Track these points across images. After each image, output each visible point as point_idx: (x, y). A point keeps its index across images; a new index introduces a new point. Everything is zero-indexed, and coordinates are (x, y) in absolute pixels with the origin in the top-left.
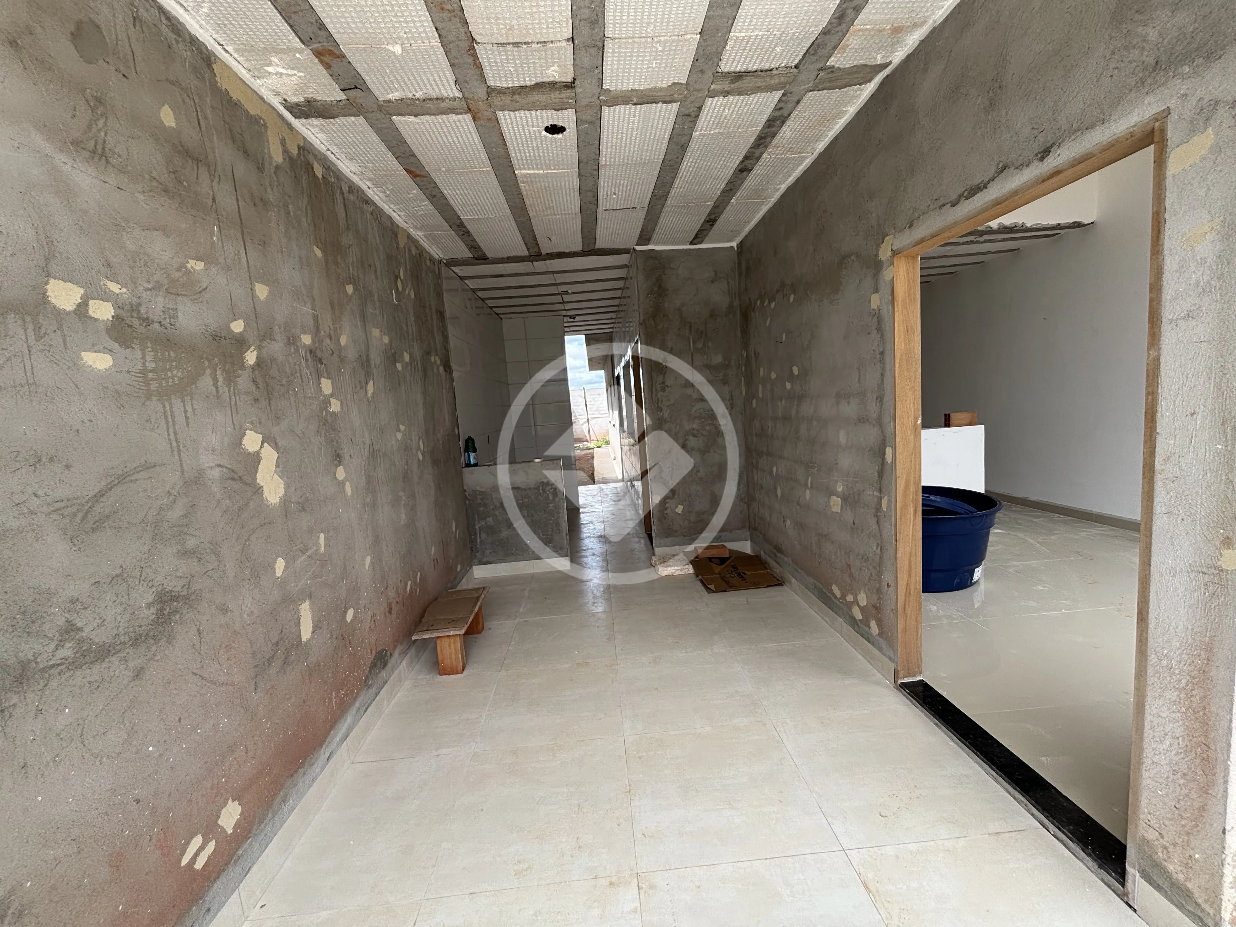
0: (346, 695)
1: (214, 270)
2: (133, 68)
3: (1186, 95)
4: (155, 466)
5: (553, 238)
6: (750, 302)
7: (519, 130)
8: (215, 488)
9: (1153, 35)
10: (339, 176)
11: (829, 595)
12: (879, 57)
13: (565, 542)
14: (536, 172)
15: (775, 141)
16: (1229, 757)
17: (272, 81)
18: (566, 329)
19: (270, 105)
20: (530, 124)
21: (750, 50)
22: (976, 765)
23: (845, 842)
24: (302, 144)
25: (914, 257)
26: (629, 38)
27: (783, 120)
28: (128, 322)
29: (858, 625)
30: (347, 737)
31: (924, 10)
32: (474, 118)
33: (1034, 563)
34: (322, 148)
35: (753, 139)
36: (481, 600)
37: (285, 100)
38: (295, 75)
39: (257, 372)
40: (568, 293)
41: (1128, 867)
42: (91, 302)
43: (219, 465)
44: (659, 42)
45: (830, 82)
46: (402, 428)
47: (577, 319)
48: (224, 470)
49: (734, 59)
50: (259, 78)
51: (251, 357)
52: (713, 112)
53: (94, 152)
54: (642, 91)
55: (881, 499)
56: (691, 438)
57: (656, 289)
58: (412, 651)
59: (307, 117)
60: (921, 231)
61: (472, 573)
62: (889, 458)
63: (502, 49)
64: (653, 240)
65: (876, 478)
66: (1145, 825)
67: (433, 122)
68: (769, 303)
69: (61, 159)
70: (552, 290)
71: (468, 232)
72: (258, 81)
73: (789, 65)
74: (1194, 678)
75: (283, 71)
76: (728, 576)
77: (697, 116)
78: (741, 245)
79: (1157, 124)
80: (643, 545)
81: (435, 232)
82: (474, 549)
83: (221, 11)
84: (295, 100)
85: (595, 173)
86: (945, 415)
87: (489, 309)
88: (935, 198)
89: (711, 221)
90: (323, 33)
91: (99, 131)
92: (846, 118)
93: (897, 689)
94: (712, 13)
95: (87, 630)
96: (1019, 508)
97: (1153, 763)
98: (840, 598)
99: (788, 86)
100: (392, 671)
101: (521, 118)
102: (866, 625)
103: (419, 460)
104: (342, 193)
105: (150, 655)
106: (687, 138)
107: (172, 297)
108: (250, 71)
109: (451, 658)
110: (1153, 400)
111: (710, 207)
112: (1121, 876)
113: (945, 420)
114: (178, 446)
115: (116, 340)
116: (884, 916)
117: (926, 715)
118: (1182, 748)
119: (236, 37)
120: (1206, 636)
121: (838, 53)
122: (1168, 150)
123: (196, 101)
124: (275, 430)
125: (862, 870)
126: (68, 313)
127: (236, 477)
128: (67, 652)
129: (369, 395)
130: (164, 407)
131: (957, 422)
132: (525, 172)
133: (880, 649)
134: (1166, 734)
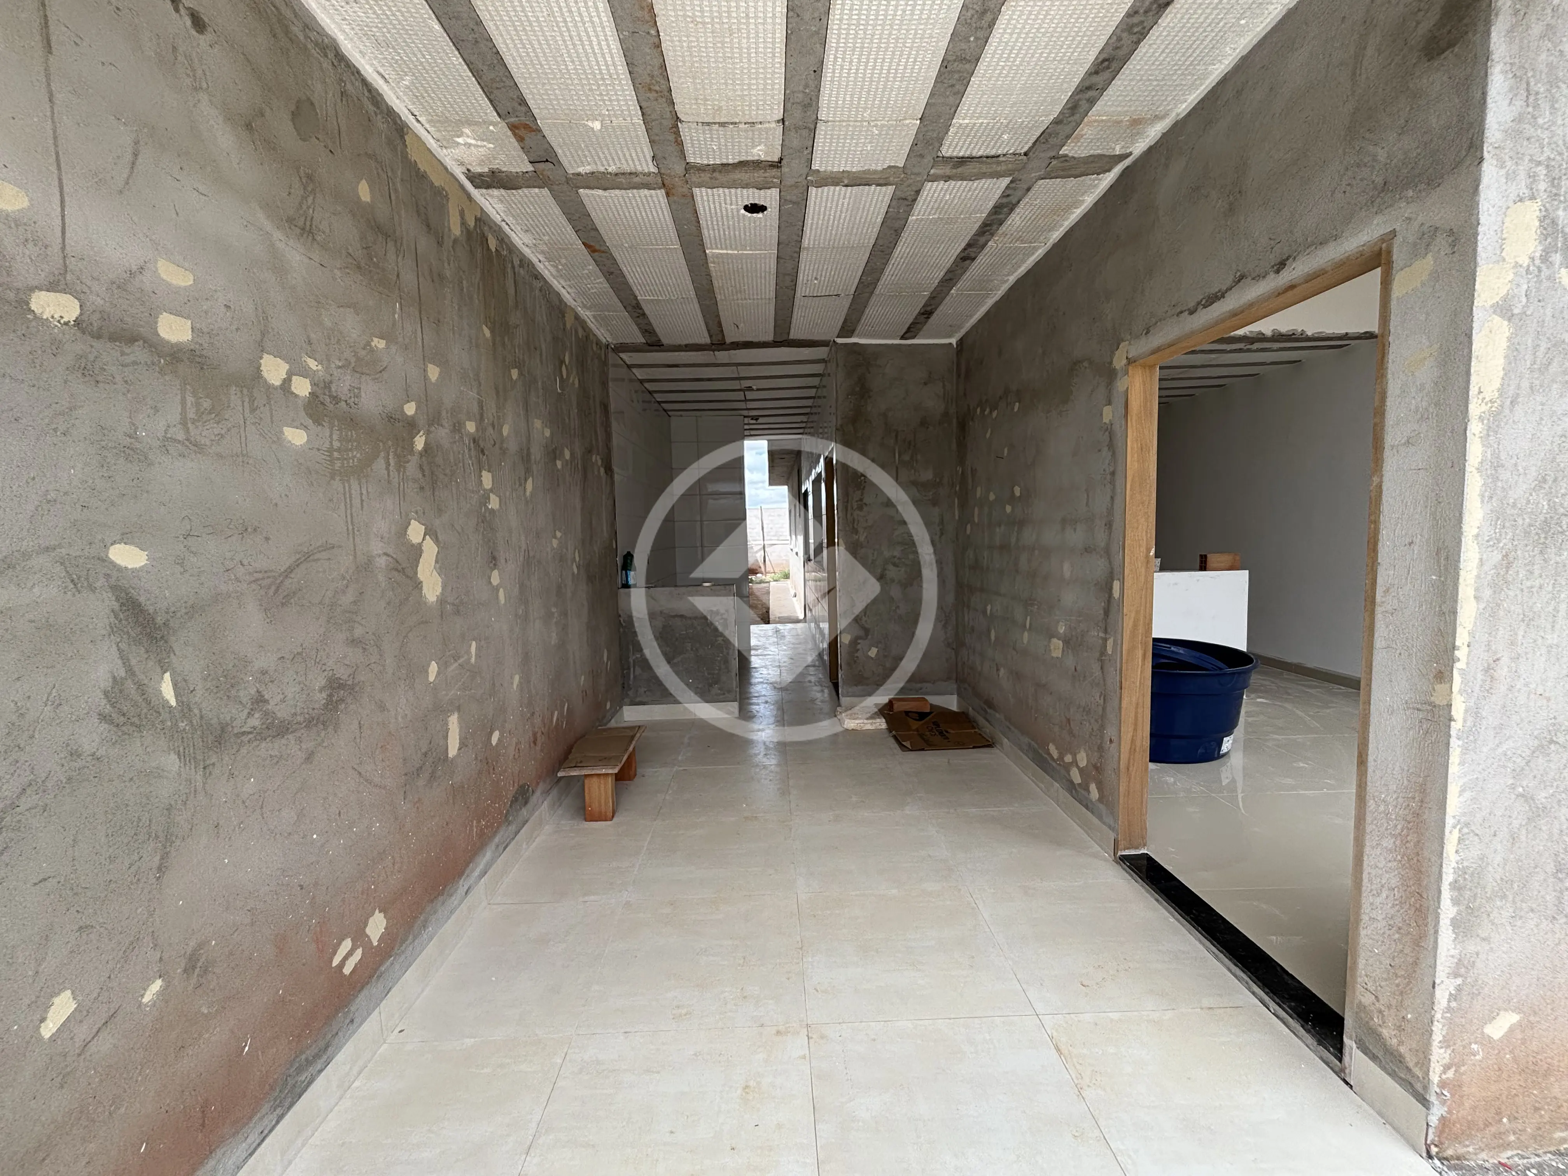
0: (486, 827)
1: (394, 349)
2: (338, 143)
3: (1409, 219)
4: (333, 547)
5: (741, 326)
6: (969, 409)
7: (715, 207)
8: (381, 578)
9: (1382, 155)
10: (512, 249)
11: (1046, 756)
12: (1118, 148)
13: (735, 683)
14: (729, 252)
15: (1003, 229)
16: (1439, 903)
17: (457, 152)
18: (747, 433)
19: (452, 175)
20: (728, 201)
21: (974, 137)
22: (1197, 943)
23: (1040, 1008)
24: (479, 216)
25: (1152, 367)
26: (843, 121)
27: (1012, 207)
28: (322, 400)
29: (1076, 790)
30: (486, 873)
31: (1165, 103)
32: (668, 195)
33: (1300, 738)
34: (497, 219)
35: (977, 226)
36: (636, 739)
37: (468, 170)
38: (485, 146)
39: (424, 459)
40: (753, 390)
41: (1346, 1039)
42: (294, 378)
43: (386, 554)
44: (876, 126)
45: (1063, 170)
46: (559, 534)
47: (761, 420)
48: (390, 559)
49: (957, 145)
50: (446, 148)
51: (420, 443)
52: (933, 196)
53: (303, 229)
54: (854, 173)
55: (1105, 640)
56: (891, 567)
57: (858, 389)
58: (555, 792)
59: (488, 187)
60: (1157, 339)
61: (622, 715)
62: (1116, 594)
63: (707, 128)
64: (857, 332)
65: (1102, 616)
66: (1363, 989)
67: (623, 197)
68: (991, 412)
69: (277, 235)
70: (735, 385)
71: (644, 314)
72: (445, 151)
73: (1018, 152)
74: (1409, 823)
75: (473, 142)
76: (928, 733)
77: (915, 200)
78: (961, 342)
79: (1384, 245)
80: (826, 695)
81: (606, 313)
82: (626, 686)
83: (422, 84)
84: (479, 170)
85: (796, 255)
86: (1201, 556)
87: (657, 404)
88: (1173, 303)
89: (927, 313)
90: (523, 109)
91: (308, 208)
92: (1083, 207)
93: (1117, 863)
94: (933, 101)
95: (272, 703)
96: (1293, 676)
97: (1370, 918)
98: (1058, 760)
99: (1016, 173)
100: (534, 810)
101: (719, 196)
102: (1085, 789)
103: (573, 574)
104: (513, 267)
105: (319, 739)
106: (903, 222)
107: (358, 375)
108: (438, 141)
109: (600, 802)
110: (1375, 528)
111: (926, 298)
112: (1339, 1050)
113: (1201, 562)
114: (353, 529)
115: (310, 416)
116: (1074, 1076)
117: (1148, 891)
118: (1396, 900)
119: (432, 108)
120: (1419, 776)
121: (1072, 142)
122: (1394, 272)
123: (389, 174)
124: (437, 522)
125: (1055, 1034)
126: (275, 388)
127: (400, 568)
128: (255, 721)
129: (528, 494)
130: (344, 488)
131: (1215, 565)
132: (717, 251)
133: (1100, 818)
134: (1383, 886)
